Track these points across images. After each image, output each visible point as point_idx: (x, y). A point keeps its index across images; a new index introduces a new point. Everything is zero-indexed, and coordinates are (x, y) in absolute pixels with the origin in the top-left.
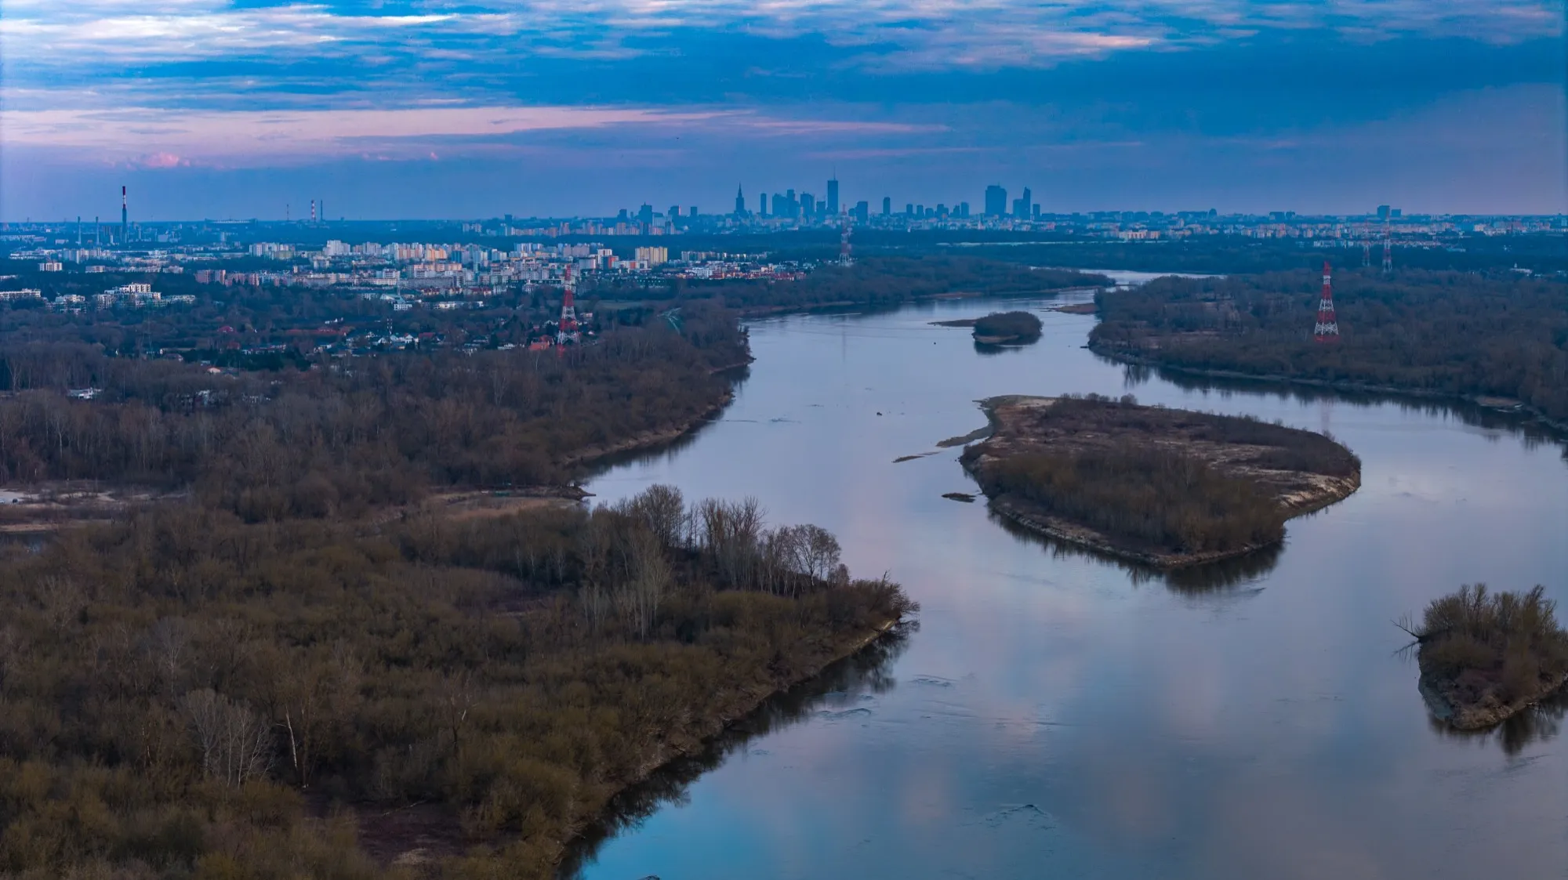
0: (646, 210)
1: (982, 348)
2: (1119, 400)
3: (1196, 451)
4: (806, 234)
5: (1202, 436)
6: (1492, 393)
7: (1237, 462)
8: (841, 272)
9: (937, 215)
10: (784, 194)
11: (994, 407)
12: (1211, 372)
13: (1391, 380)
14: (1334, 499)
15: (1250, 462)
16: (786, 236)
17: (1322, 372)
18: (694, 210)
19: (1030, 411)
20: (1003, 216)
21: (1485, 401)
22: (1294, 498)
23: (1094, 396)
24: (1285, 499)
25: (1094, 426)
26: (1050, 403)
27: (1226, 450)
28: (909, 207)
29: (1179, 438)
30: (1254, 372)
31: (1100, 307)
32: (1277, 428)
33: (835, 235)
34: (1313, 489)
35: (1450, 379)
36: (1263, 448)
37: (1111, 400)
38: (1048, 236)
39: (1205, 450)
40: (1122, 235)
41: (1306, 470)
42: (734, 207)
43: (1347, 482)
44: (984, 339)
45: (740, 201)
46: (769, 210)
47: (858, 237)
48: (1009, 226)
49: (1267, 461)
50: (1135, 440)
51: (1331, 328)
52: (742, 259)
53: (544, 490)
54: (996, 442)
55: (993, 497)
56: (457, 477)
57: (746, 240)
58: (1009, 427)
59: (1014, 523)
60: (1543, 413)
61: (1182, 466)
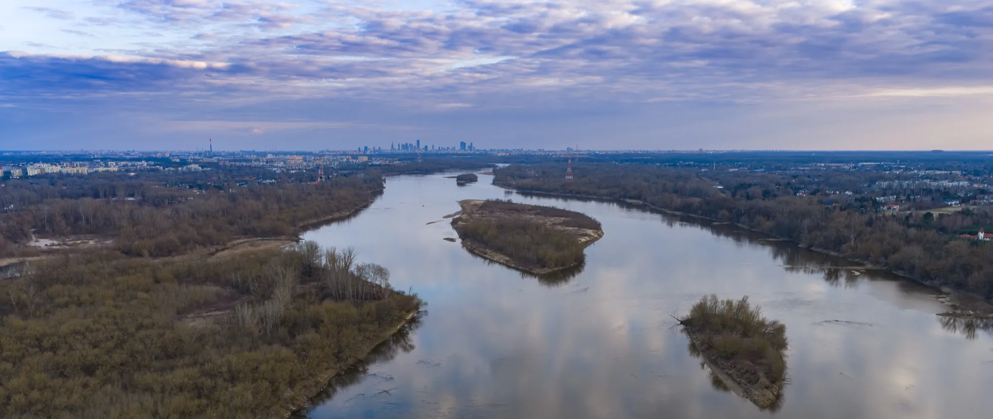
0: (366, 148)
1: (459, 184)
2: (507, 201)
3: (540, 220)
4: (410, 154)
5: (539, 214)
6: (630, 198)
7: (555, 224)
9: (447, 150)
10: (405, 145)
11: (463, 203)
13: (595, 194)
14: (596, 239)
15: (560, 224)
17: (571, 191)
19: (476, 205)
20: (465, 150)
21: (629, 201)
22: (583, 240)
23: (498, 199)
24: (580, 240)
25: (499, 210)
26: (483, 202)
27: (549, 219)
28: (440, 148)
29: (531, 215)
30: (548, 192)
31: (495, 172)
32: (564, 211)
33: (416, 155)
34: (589, 236)
35: (615, 194)
36: (563, 219)
37: (504, 201)
38: (478, 155)
39: (542, 219)
40: (498, 154)
41: (583, 228)
42: (391, 148)
43: (600, 232)
45: (392, 146)
46: (401, 148)
47: (424, 155)
48: (467, 152)
49: (567, 224)
50: (515, 215)
51: (571, 177)
53: (283, 237)
54: (464, 216)
55: (463, 239)
56: (247, 232)
57: (393, 156)
58: (468, 210)
59: (471, 251)
60: (653, 204)
61: (538, 227)
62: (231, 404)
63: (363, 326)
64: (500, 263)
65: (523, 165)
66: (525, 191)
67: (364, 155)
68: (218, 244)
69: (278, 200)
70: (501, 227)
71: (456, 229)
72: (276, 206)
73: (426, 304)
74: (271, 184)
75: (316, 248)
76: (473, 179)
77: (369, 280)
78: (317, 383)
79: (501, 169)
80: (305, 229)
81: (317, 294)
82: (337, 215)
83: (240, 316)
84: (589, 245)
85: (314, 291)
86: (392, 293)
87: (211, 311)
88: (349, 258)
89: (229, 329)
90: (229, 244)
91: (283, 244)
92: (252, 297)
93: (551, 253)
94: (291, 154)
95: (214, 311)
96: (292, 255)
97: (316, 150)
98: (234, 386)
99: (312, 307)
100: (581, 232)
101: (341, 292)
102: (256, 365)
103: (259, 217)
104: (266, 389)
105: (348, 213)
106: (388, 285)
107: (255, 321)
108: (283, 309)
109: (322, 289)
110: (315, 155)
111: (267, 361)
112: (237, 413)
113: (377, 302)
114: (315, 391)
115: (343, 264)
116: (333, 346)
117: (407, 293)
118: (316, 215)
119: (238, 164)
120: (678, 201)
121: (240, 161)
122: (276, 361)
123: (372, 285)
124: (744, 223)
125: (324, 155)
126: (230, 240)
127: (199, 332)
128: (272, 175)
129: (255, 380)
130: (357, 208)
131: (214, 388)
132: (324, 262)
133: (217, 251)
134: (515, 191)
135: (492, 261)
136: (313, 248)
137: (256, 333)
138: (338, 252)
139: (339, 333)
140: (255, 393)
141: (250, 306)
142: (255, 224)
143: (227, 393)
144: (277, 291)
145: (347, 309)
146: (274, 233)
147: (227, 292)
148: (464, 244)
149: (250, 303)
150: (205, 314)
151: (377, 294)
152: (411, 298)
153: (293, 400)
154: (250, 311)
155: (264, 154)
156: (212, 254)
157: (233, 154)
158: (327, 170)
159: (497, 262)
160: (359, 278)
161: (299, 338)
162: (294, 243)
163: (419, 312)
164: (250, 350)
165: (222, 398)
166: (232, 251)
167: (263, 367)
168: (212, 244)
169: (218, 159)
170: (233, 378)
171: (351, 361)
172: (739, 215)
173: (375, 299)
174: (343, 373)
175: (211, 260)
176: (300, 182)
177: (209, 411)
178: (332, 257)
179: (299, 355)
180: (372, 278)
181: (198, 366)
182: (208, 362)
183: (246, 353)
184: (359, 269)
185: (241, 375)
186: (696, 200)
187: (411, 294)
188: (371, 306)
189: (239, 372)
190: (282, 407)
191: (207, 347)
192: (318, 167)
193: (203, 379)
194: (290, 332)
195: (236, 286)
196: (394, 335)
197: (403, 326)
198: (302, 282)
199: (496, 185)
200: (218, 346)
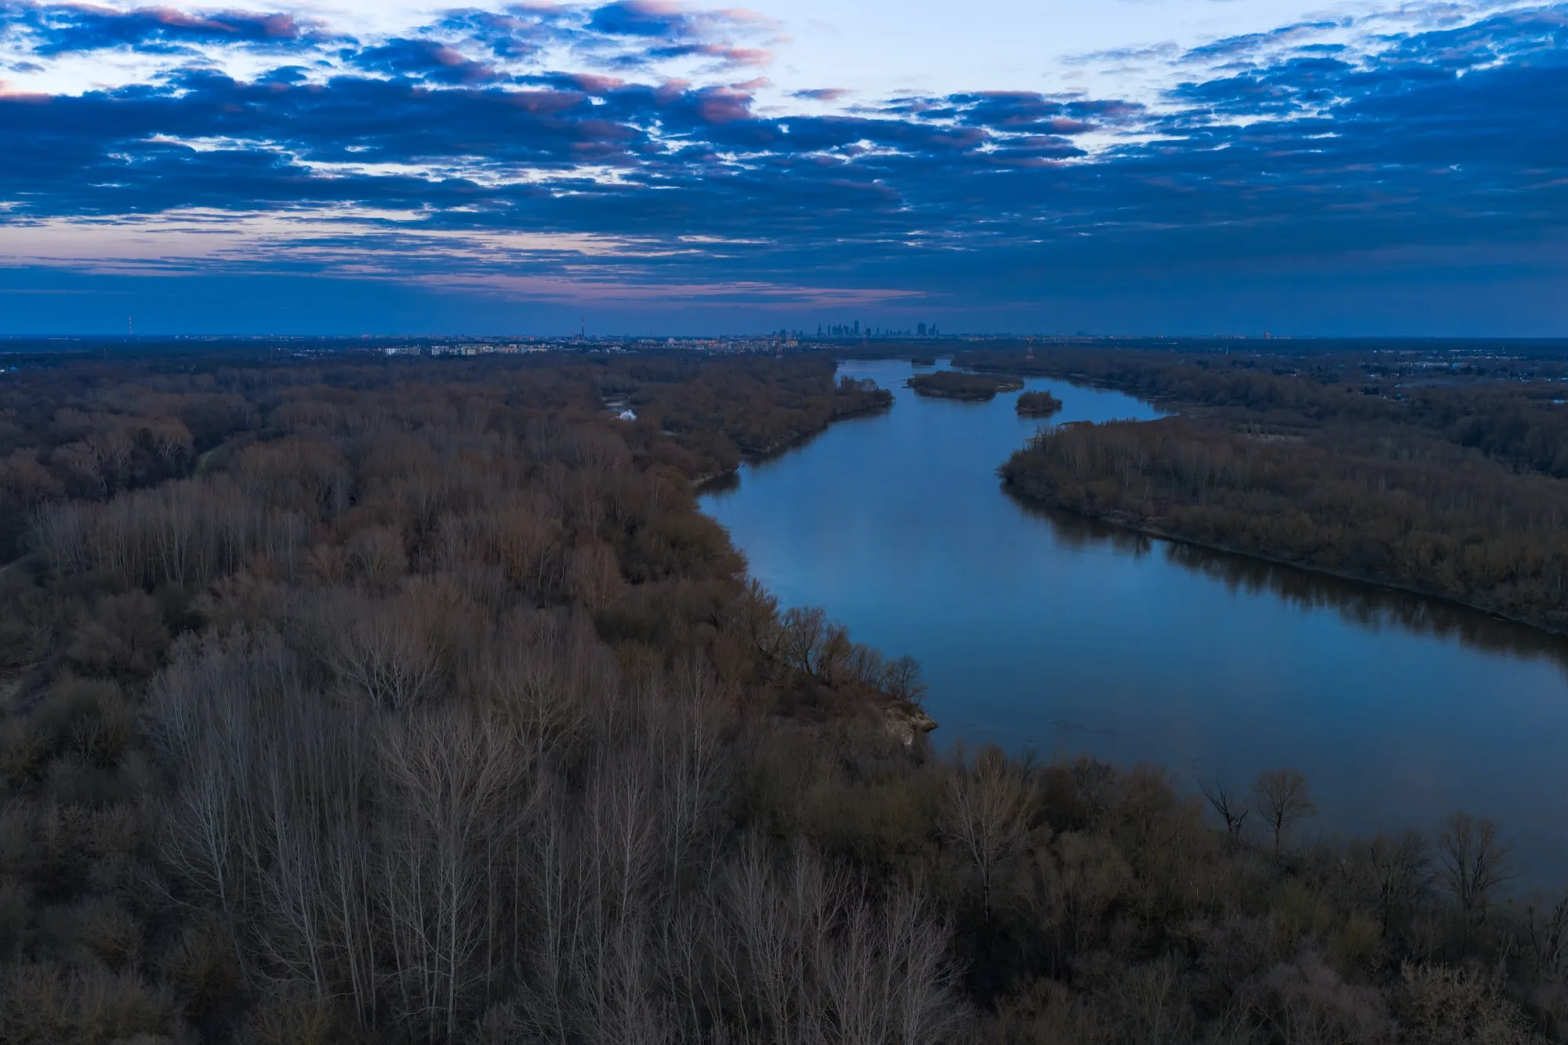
8: (865, 348)
10: (837, 326)
16: (839, 338)
18: (801, 332)
20: (925, 335)
28: (887, 332)
33: (858, 339)
45: (819, 329)
46: (832, 332)
47: (869, 339)
48: (926, 337)
52: (825, 344)
57: (828, 340)
67: (794, 338)
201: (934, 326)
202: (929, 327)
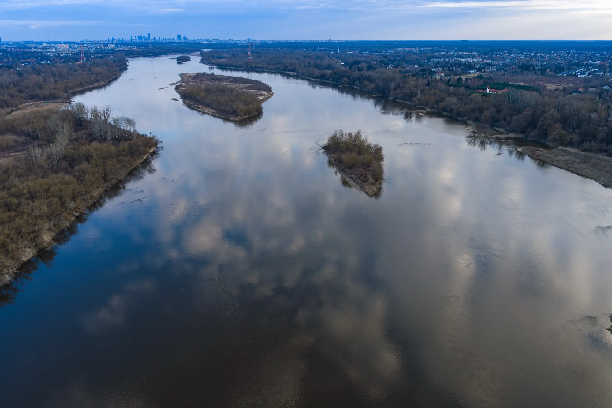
0: (113, 39)
1: (178, 63)
2: (210, 73)
3: (232, 86)
4: (143, 43)
5: (232, 82)
6: (289, 71)
7: (242, 88)
8: (149, 49)
9: (169, 40)
10: (140, 36)
11: (182, 75)
12: (227, 67)
13: (266, 69)
14: (269, 97)
15: (246, 88)
16: (140, 43)
17: (252, 67)
18: (122, 39)
19: (190, 76)
20: (181, 40)
21: (288, 73)
22: (261, 98)
23: (205, 73)
24: (259, 98)
25: (206, 80)
26: (194, 74)
27: (239, 85)
28: (164, 38)
29: (227, 82)
30: (237, 67)
31: (202, 55)
32: (248, 79)
33: (148, 43)
34: (265, 95)
35: (280, 68)
36: (247, 84)
37: (209, 73)
38: (190, 43)
39: (234, 85)
40: (203, 43)
41: (260, 90)
42: (130, 38)
43: (271, 93)
44: (179, 61)
45: (131, 37)
46: (137, 39)
47: (153, 43)
48: (182, 42)
49: (250, 88)
50: (217, 83)
51: (251, 58)
52: (130, 47)
53: (59, 100)
54: (183, 84)
55: (184, 99)
56: (32, 98)
57: (131, 44)
58: (186, 80)
59: (190, 107)
60: (303, 75)
61: (232, 90)
62: (33, 214)
63: (121, 158)
64: (209, 114)
65: (220, 50)
66: (222, 67)
67: (112, 43)
68: (12, 106)
69: (54, 75)
70: (208, 91)
71: (178, 92)
72: (52, 79)
73: (162, 142)
74: (47, 64)
75: (84, 107)
76: (188, 59)
77: (122, 128)
78: (92, 197)
79: (206, 53)
80: (75, 94)
81: (87, 138)
82: (96, 85)
83: (33, 155)
84: (265, 101)
85: (84, 136)
86: (139, 136)
87: (11, 153)
88: (107, 113)
89: (26, 164)
90: (20, 106)
91: (60, 105)
92: (41, 142)
93: (241, 107)
94: (60, 43)
95: (14, 152)
96: (67, 112)
97: (78, 40)
98: (34, 202)
99: (84, 147)
100: (259, 93)
101: (103, 136)
102: (47, 187)
103: (41, 88)
104: (56, 203)
105: (104, 83)
106: (135, 131)
107: (45, 158)
108: (63, 149)
109: (90, 134)
110: (78, 44)
111: (56, 184)
112: (38, 220)
113: (129, 142)
114: (91, 202)
115: (103, 117)
116: (100, 172)
117: (149, 135)
118: (81, 85)
119: (21, 50)
120: (318, 72)
121: (23, 48)
122: (62, 184)
123: (124, 131)
124: (357, 86)
125: (83, 44)
126: (21, 104)
127: (4, 167)
128: (48, 58)
129: (48, 197)
130: (110, 79)
131: (19, 204)
132: (90, 117)
133: (12, 111)
134: (215, 67)
135: (203, 113)
136: (81, 107)
137: (46, 166)
138: (99, 109)
139: (104, 163)
140: (49, 206)
141: (40, 148)
142: (38, 92)
143: (29, 207)
144: (58, 137)
145: (108, 147)
146: (53, 98)
147: (22, 139)
148: (184, 103)
149: (40, 145)
150: (7, 155)
151: (127, 137)
152: (152, 139)
153: (76, 209)
154: (40, 151)
155: (41, 43)
156: (9, 113)
157: (17, 43)
158: (87, 54)
159: (207, 113)
160: (115, 127)
161: (76, 168)
162: (68, 104)
163: (157, 148)
164: (43, 177)
165: (26, 211)
166: (24, 111)
167: (53, 189)
168: (8, 106)
169: (7, 47)
170: (32, 197)
171: (114, 182)
172: (354, 80)
173: (127, 140)
174: (109, 189)
175: (8, 117)
176: (69, 62)
177: (17, 220)
178: (95, 113)
179: (78, 179)
180: (123, 126)
181: (6, 190)
182: (13, 187)
183: (40, 179)
184: (114, 120)
185: (38, 195)
186: (329, 72)
187: (151, 136)
188: (125, 145)
189: (36, 193)
190: (68, 214)
191: (11, 177)
192: (80, 52)
193: (11, 198)
194: (70, 164)
195: (28, 135)
196: (141, 163)
197: (148, 157)
198: (76, 131)
199: (202, 63)
200: (19, 176)
201: (185, 36)
202: (183, 36)
